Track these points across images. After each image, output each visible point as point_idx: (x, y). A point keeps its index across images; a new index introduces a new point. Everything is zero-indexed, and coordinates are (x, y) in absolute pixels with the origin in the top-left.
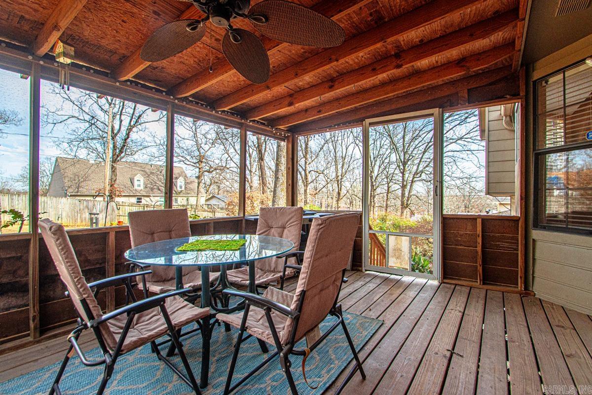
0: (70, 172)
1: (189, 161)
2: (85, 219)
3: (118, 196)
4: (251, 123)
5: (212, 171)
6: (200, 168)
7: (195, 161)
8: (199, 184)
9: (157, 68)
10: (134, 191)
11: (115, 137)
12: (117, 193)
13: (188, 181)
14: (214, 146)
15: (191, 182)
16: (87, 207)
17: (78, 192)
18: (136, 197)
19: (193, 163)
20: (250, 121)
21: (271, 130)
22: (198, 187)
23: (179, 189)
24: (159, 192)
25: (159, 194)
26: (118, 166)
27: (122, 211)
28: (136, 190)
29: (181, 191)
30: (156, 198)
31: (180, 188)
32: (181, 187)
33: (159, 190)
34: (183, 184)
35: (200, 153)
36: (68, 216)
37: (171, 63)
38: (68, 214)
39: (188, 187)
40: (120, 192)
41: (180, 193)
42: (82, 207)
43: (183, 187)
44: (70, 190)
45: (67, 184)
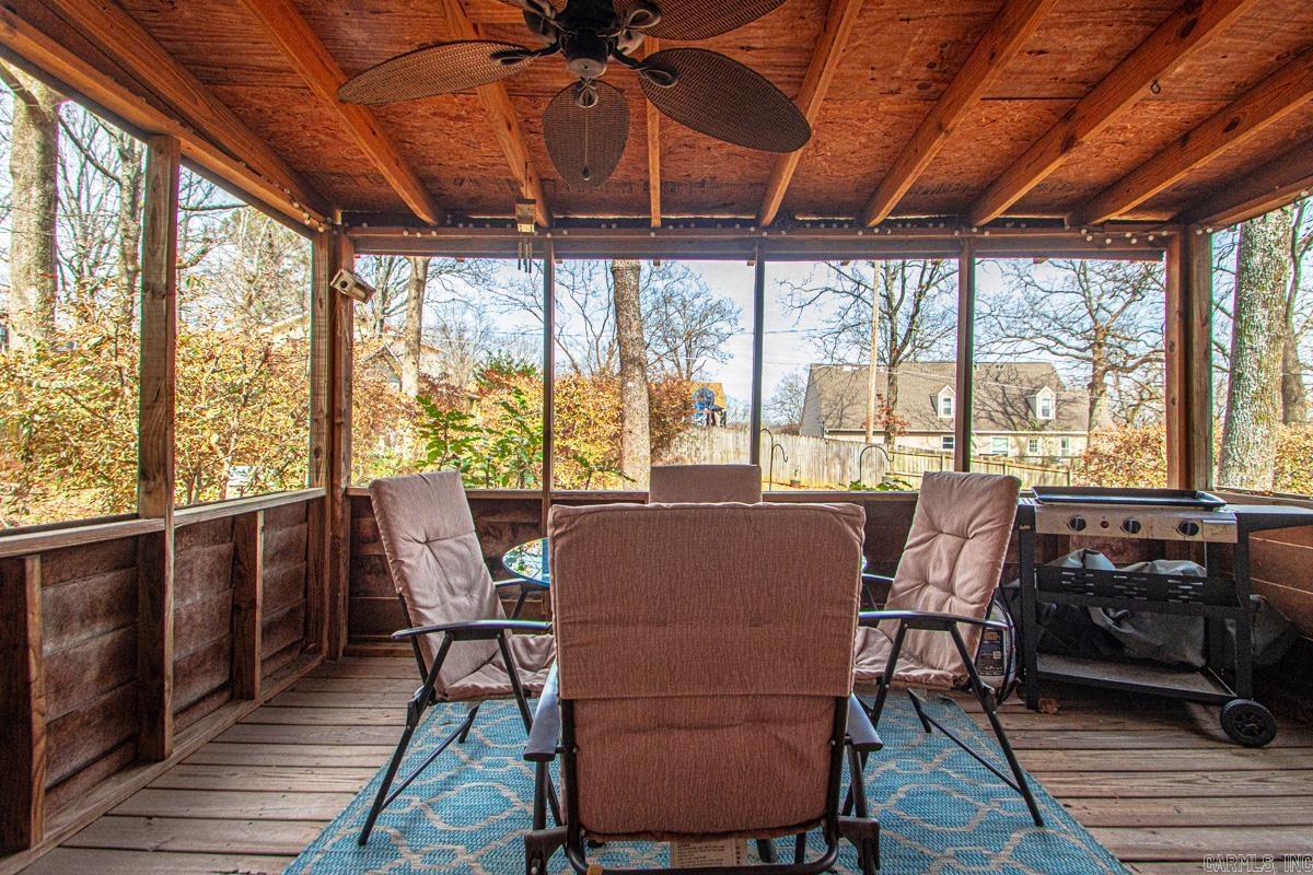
0: (829, 389)
1: (1065, 346)
2: (835, 477)
3: (900, 433)
4: (987, 234)
5: (1134, 368)
6: (1095, 363)
7: (1083, 344)
8: (1093, 403)
9: (704, 181)
10: (937, 424)
11: (895, 314)
12: (898, 427)
13: (1064, 396)
14: (1139, 297)
15: (1074, 401)
16: (837, 455)
17: (840, 426)
18: (942, 437)
19: (1077, 349)
20: (982, 229)
21: (1078, 235)
22: (1091, 412)
23: (1040, 416)
24: (991, 424)
25: (991, 428)
26: (898, 372)
27: (898, 465)
28: (941, 421)
29: (1048, 422)
30: (985, 439)
31: (1044, 414)
32: (1045, 412)
33: (992, 420)
34: (1051, 405)
35: (1096, 321)
36: (809, 470)
37: (715, 163)
38: (809, 466)
39: (1065, 412)
40: (903, 424)
41: (1042, 427)
42: (830, 455)
43: (1052, 415)
44: (829, 422)
45: (824, 412)
